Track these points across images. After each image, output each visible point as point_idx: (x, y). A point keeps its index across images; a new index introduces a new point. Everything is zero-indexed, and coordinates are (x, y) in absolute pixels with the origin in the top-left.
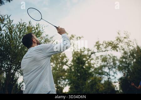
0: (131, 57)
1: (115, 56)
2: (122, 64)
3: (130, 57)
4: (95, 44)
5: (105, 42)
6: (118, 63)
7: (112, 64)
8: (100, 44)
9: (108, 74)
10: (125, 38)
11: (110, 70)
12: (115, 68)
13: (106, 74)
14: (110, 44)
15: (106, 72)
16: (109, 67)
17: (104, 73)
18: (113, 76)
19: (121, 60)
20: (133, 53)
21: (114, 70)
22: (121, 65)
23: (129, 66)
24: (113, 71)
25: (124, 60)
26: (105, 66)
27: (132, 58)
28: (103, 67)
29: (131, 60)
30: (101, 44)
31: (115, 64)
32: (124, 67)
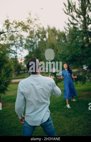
0: (37, 36)
1: (23, 35)
2: (28, 43)
3: (35, 37)
5: (15, 22)
6: (24, 42)
7: (19, 42)
8: (10, 23)
10: (35, 20)
11: (17, 48)
12: (22, 46)
13: (13, 52)
14: (20, 24)
15: (13, 50)
16: (16, 46)
17: (11, 51)
18: (20, 54)
19: (28, 39)
20: (39, 33)
21: (21, 48)
22: (27, 44)
23: (34, 45)
24: (20, 50)
25: (30, 39)
26: (12, 44)
27: (38, 38)
28: (11, 46)
29: (36, 39)
31: (21, 42)
32: (29, 46)
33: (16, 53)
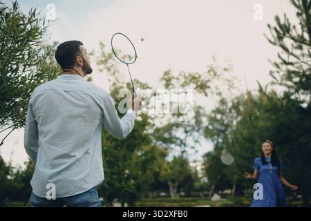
0: (233, 111)
1: (202, 106)
2: (212, 125)
3: (230, 112)
4: (162, 75)
5: (183, 74)
6: (205, 122)
7: (193, 122)
8: (173, 77)
9: (182, 143)
10: (225, 69)
11: (188, 134)
12: (198, 131)
13: (178, 142)
14: (193, 78)
15: (178, 138)
16: (185, 129)
17: (174, 140)
18: (193, 148)
19: (213, 115)
20: (238, 104)
22: (210, 127)
23: (226, 129)
24: (194, 138)
25: (219, 116)
26: (177, 125)
27: (235, 115)
28: (174, 128)
29: (232, 117)
30: (175, 76)
31: (198, 122)
32: (215, 132)
33: (185, 145)
